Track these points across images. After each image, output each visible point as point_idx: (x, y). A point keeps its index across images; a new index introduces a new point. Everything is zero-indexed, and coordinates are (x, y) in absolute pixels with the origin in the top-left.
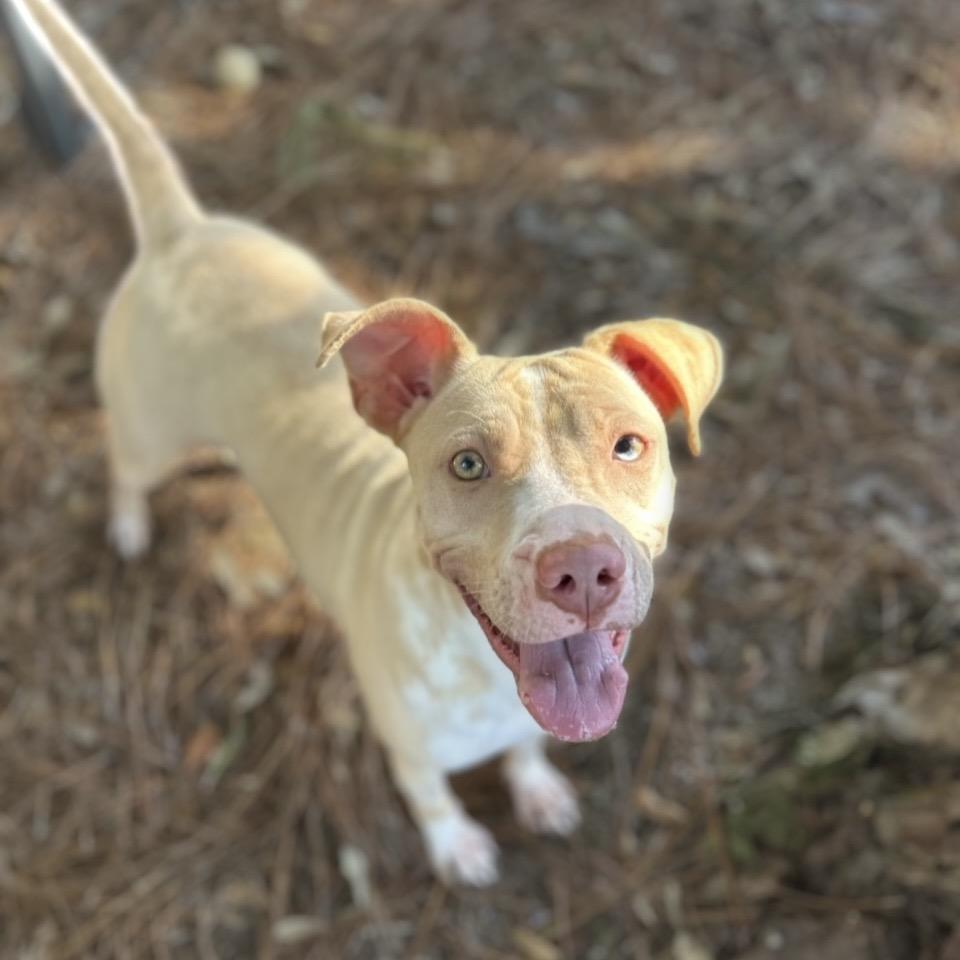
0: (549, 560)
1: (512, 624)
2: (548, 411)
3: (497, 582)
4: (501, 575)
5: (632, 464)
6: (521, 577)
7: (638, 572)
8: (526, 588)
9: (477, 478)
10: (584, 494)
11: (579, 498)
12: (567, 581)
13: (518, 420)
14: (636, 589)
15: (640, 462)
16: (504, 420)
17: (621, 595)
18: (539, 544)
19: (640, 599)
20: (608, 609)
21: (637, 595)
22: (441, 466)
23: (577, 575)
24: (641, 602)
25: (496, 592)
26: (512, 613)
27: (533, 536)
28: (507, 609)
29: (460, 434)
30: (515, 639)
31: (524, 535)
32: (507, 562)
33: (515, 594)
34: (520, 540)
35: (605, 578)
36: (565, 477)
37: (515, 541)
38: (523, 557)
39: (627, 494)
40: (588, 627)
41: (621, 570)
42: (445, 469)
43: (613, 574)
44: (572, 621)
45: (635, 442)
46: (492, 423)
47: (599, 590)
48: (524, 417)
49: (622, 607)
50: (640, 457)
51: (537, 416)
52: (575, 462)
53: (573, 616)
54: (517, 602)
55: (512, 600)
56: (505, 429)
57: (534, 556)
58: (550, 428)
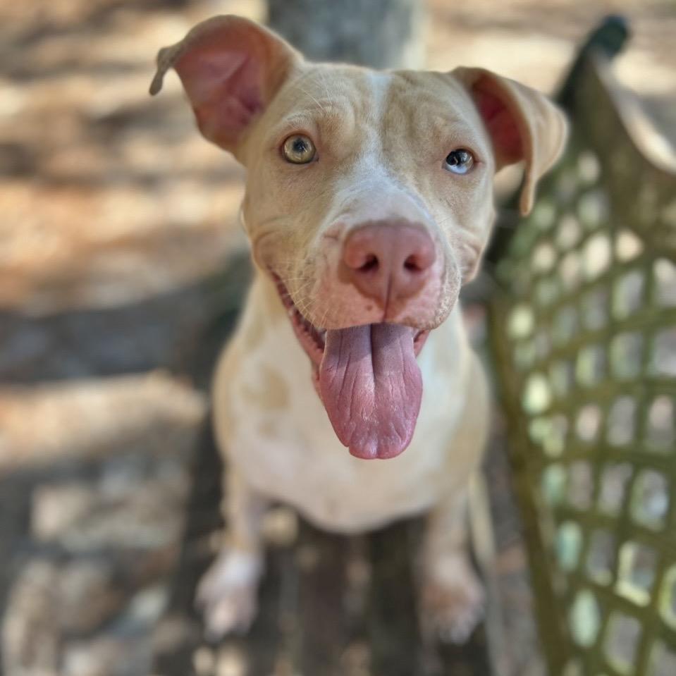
0: (357, 238)
1: (311, 306)
2: (387, 111)
3: (304, 261)
4: (308, 256)
5: (460, 176)
6: (325, 257)
7: (447, 274)
8: (328, 268)
9: (307, 162)
10: (407, 187)
11: (401, 189)
12: (372, 264)
13: (356, 112)
14: (442, 289)
15: (467, 176)
16: (341, 108)
17: (425, 290)
18: (350, 222)
19: (443, 301)
20: (410, 302)
21: (441, 297)
22: (272, 149)
23: (384, 257)
24: (443, 305)
25: (301, 273)
26: (312, 296)
27: (346, 215)
28: (308, 290)
29: (294, 117)
30: (312, 323)
31: (337, 216)
32: (316, 242)
33: (317, 276)
34: (334, 220)
35: (412, 265)
36: (393, 171)
37: (329, 223)
38: (333, 237)
39: (449, 204)
40: (385, 316)
41: (430, 261)
42: (276, 151)
43: (420, 264)
44: (369, 308)
45: (465, 156)
46: (329, 109)
47: (404, 277)
48: (362, 111)
49: (424, 304)
50: (467, 173)
51: (375, 113)
52: (404, 161)
53: (372, 303)
54: (318, 282)
55: (314, 281)
56: (341, 116)
57: (343, 236)
58: (386, 126)
